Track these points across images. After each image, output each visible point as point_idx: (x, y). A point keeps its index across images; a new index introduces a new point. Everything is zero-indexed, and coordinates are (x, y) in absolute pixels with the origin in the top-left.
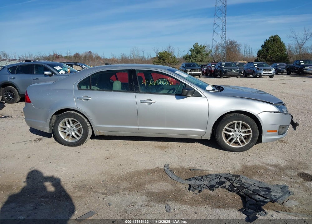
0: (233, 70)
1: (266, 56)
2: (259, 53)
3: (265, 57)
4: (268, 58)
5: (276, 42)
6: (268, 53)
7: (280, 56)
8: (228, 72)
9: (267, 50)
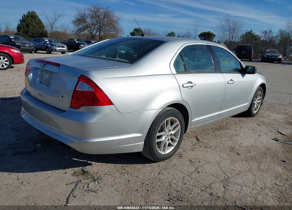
0: (27, 45)
1: (28, 31)
2: (19, 28)
3: (26, 32)
4: (30, 33)
5: (35, 19)
6: (29, 28)
7: (40, 33)
8: (22, 46)
9: (28, 26)
